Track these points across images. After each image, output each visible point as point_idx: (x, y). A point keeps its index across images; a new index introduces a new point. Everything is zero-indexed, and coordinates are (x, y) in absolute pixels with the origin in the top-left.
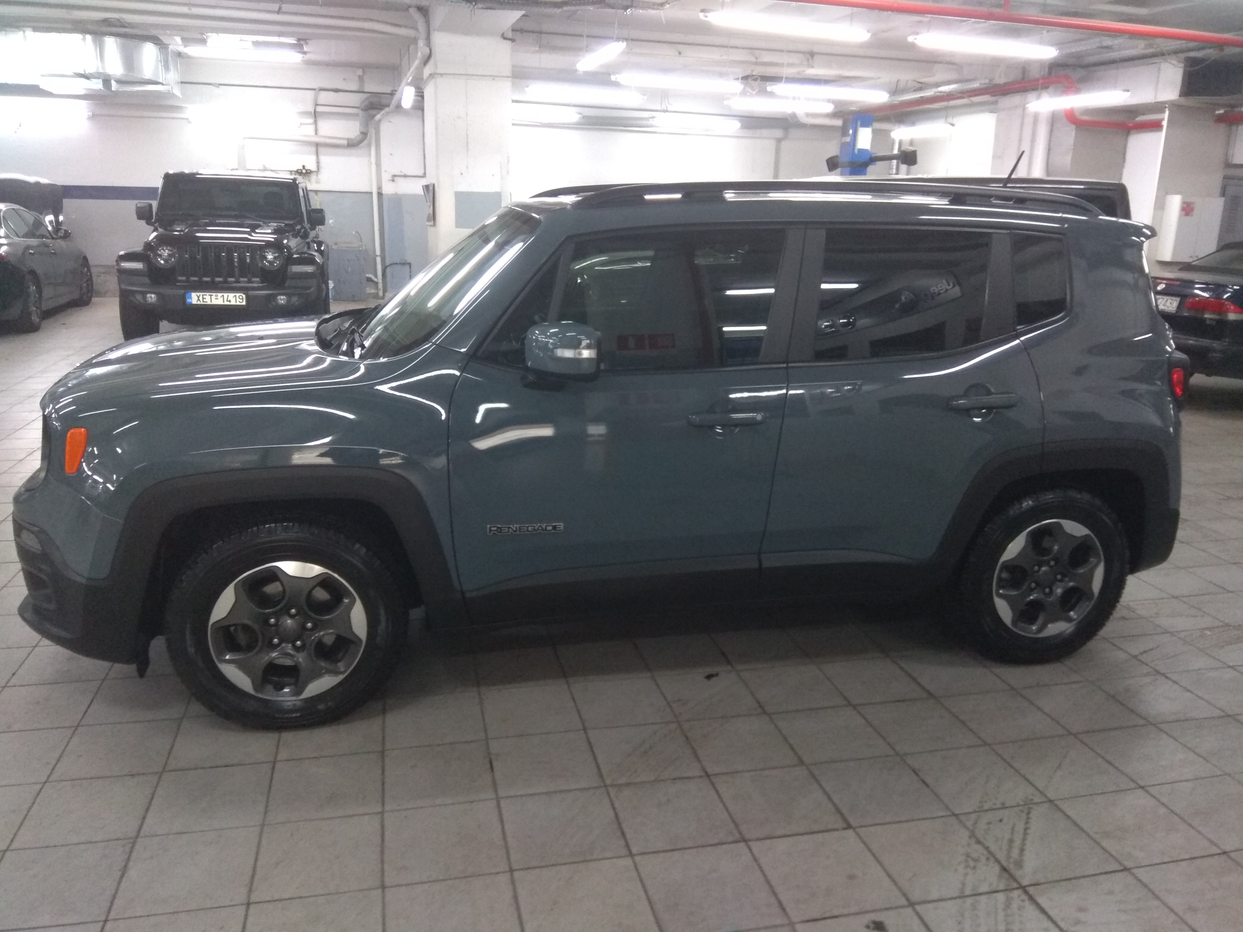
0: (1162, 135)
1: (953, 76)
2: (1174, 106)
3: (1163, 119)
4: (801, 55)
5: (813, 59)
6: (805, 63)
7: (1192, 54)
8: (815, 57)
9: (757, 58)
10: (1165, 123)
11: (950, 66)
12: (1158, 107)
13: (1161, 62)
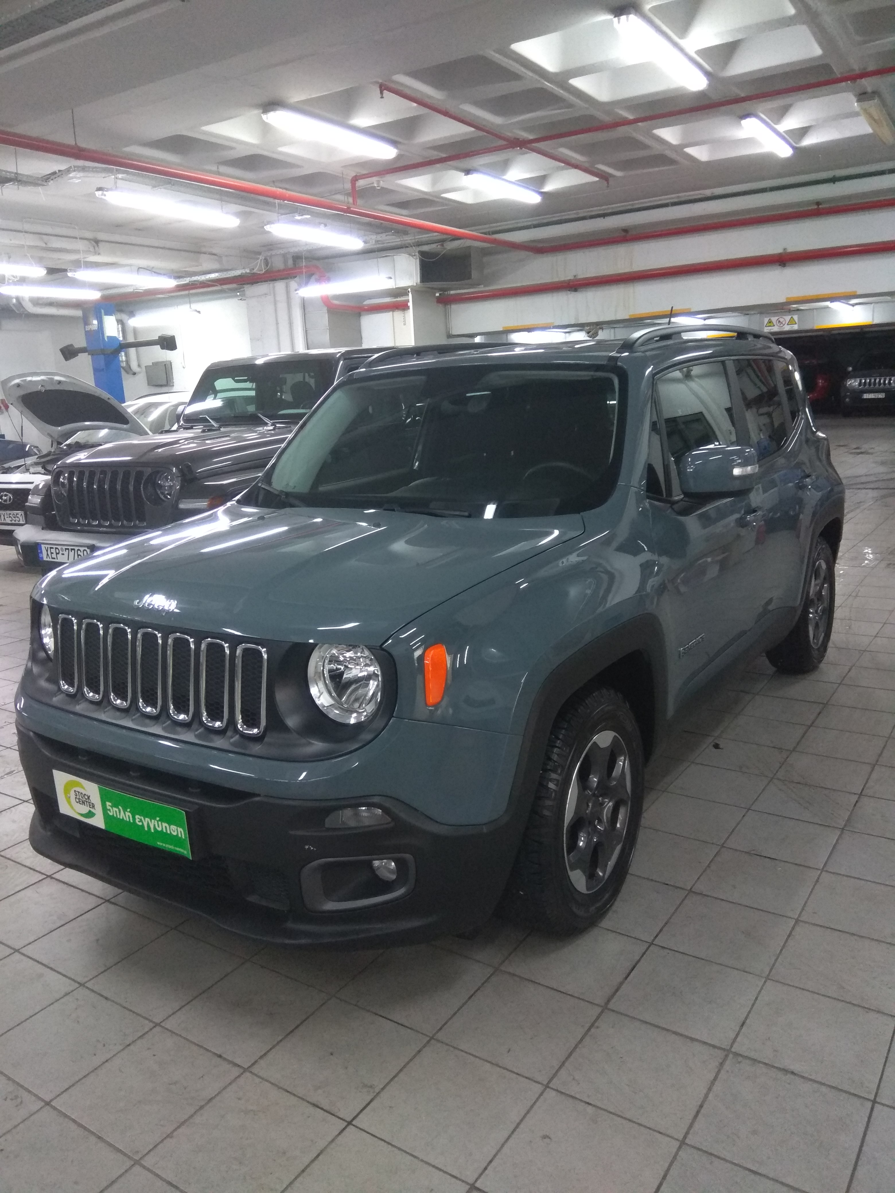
0: (410, 313)
1: (216, 266)
2: (415, 290)
3: (408, 301)
4: (86, 242)
5: (98, 246)
6: (92, 249)
7: (425, 248)
8: (100, 244)
9: (46, 244)
10: (410, 304)
11: (213, 257)
12: (401, 292)
13: (394, 255)
